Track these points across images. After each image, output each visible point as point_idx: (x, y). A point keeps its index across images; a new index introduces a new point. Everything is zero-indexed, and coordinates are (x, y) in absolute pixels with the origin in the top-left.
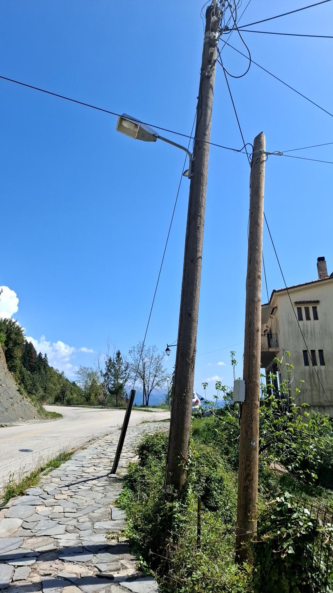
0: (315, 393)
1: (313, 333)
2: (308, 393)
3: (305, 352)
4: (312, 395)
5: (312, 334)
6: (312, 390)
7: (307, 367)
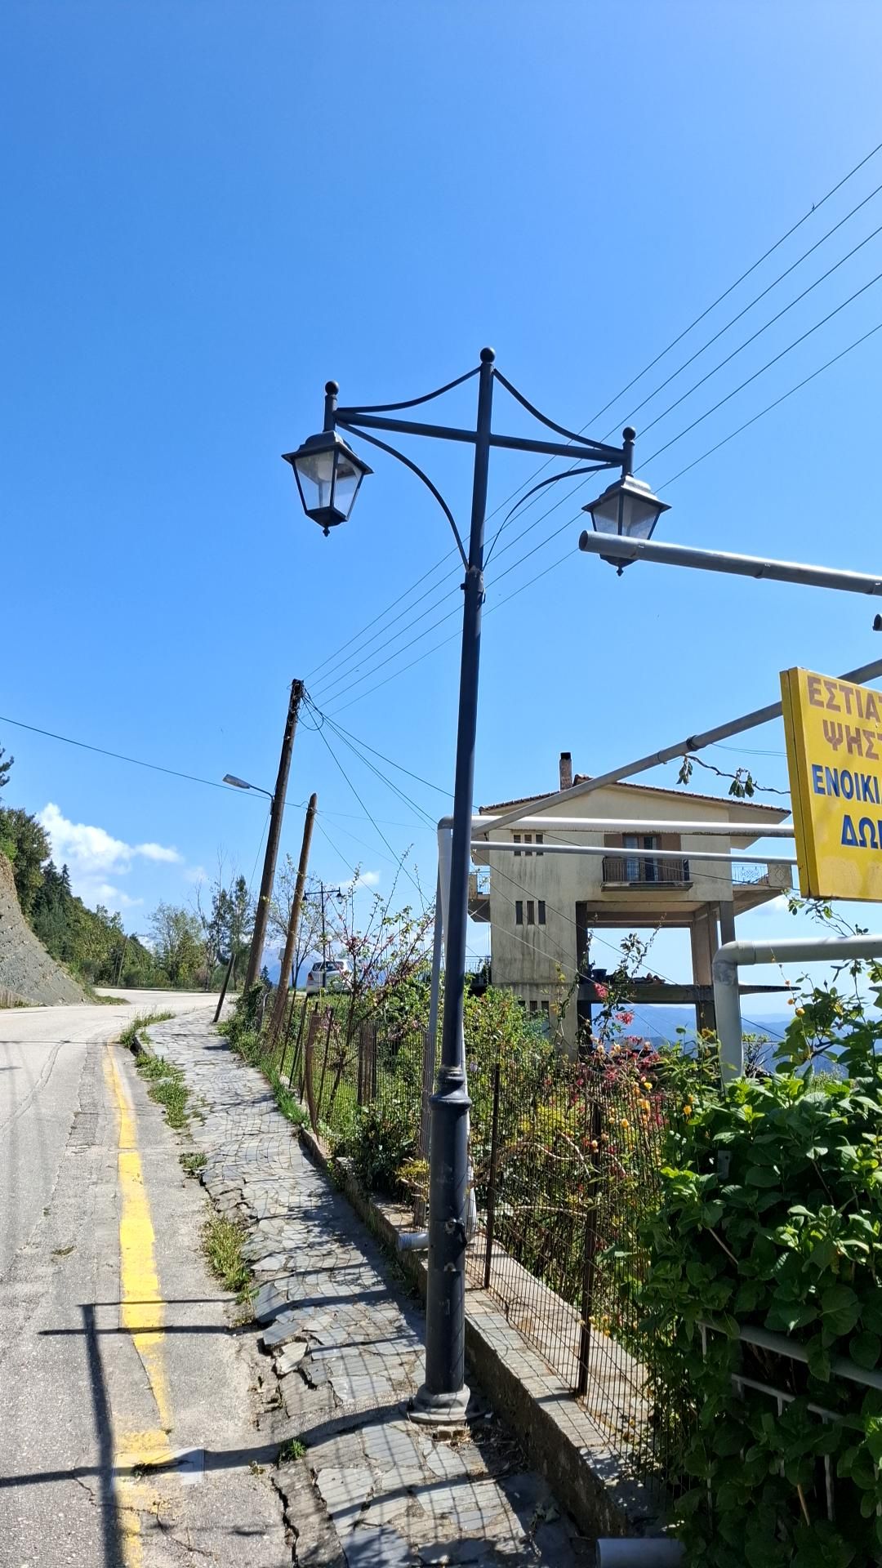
0: (527, 964)
1: (533, 875)
2: (518, 965)
3: (519, 903)
4: (522, 969)
5: (531, 877)
6: (523, 960)
7: (520, 926)
